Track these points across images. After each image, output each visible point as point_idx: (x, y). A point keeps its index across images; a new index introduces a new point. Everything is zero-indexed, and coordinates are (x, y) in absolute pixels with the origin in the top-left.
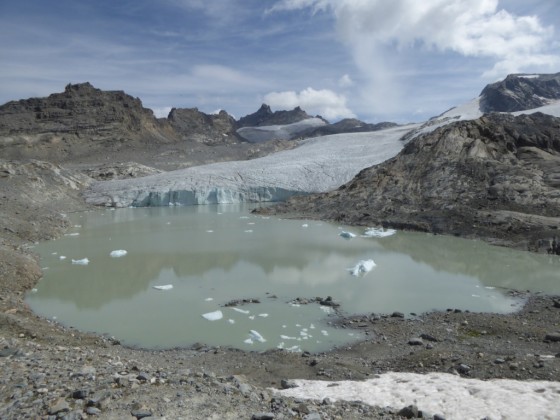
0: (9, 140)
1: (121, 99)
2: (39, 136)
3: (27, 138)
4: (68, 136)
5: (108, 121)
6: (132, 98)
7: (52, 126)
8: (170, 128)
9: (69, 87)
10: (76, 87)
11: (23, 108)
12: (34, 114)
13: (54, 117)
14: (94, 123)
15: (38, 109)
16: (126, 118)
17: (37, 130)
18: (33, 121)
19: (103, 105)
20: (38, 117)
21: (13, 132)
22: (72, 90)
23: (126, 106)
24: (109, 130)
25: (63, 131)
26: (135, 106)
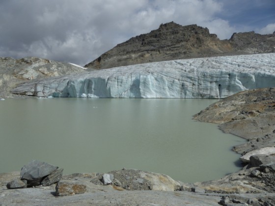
0: (125, 57)
1: (194, 29)
2: (140, 54)
3: (133, 56)
4: (154, 53)
5: (178, 42)
6: (201, 28)
7: (147, 48)
8: (229, 45)
9: (161, 26)
10: (165, 25)
11: (137, 40)
12: (141, 43)
13: (150, 43)
14: (170, 44)
15: (143, 40)
16: (191, 39)
17: (139, 51)
18: (139, 47)
19: (178, 33)
20: (142, 44)
21: (128, 53)
22: (163, 27)
23: (196, 33)
24: (178, 47)
25: (152, 50)
26: (203, 33)
